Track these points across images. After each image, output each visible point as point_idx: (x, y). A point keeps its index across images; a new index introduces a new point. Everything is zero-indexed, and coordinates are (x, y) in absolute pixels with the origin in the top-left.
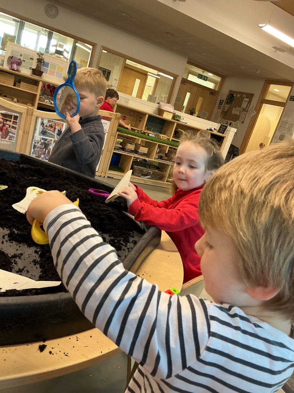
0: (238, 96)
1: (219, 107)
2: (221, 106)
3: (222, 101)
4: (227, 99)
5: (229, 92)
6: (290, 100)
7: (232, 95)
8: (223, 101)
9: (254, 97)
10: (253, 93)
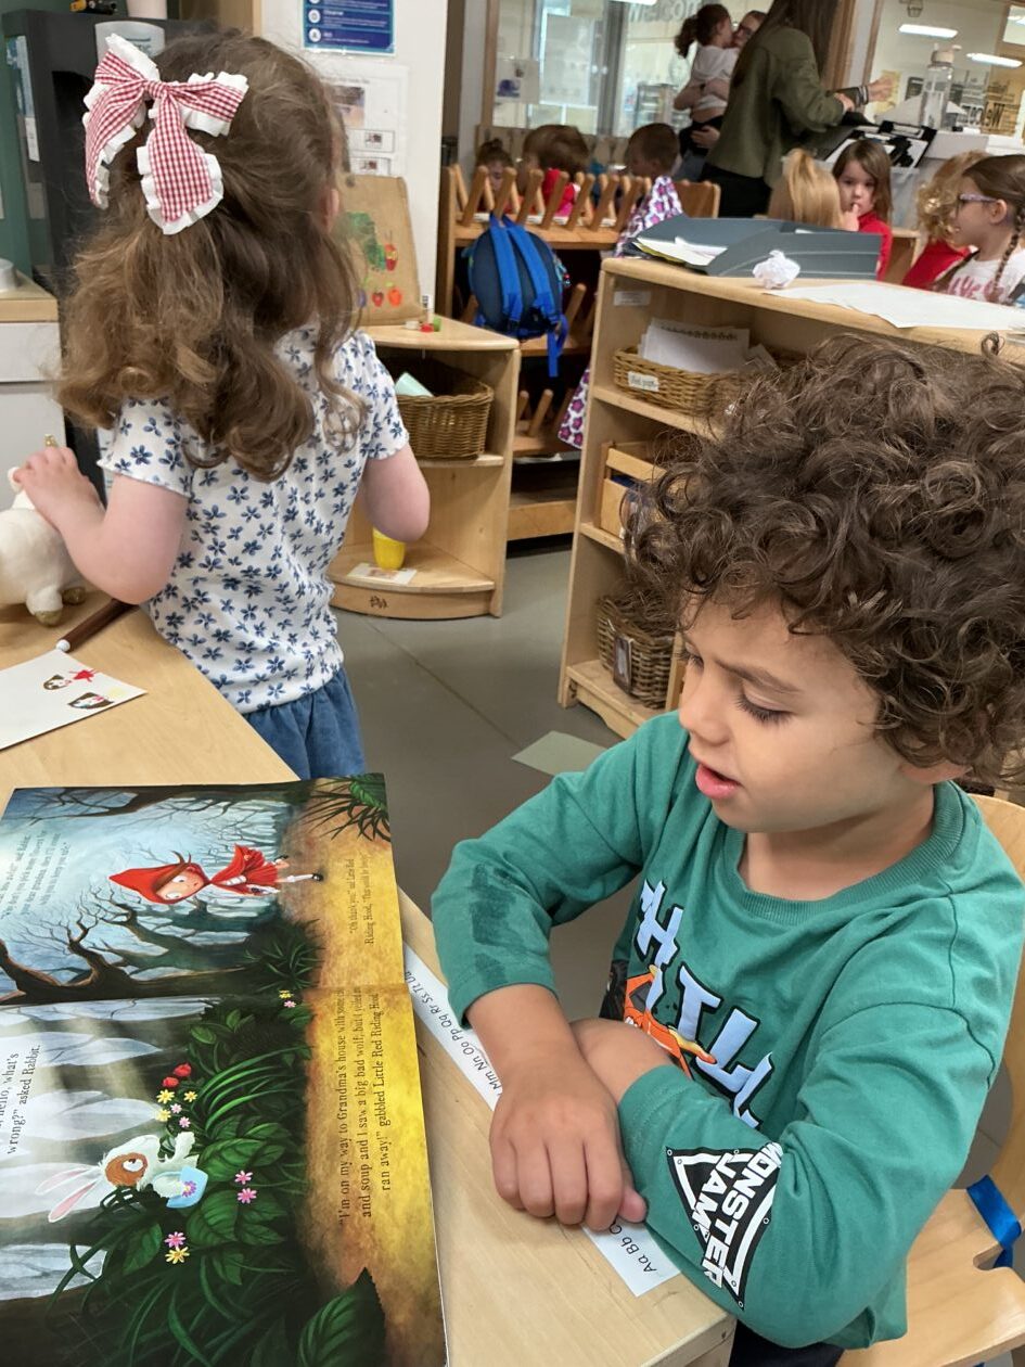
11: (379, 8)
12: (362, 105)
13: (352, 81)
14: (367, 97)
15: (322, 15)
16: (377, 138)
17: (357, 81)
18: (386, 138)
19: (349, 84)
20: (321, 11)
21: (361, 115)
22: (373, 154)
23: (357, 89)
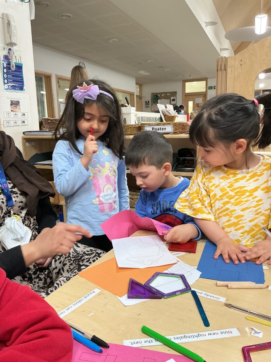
0: (163, 95)
1: (146, 106)
2: (149, 105)
3: (147, 102)
4: (152, 100)
5: (152, 95)
6: (209, 89)
7: (157, 96)
8: (149, 102)
9: (177, 93)
10: (175, 91)
11: (21, 79)
12: (20, 106)
13: (17, 99)
14: (20, 103)
15: (8, 81)
16: (24, 115)
17: (18, 99)
18: (26, 114)
19: (16, 100)
20: (7, 80)
21: (20, 109)
22: (24, 119)
23: (18, 101)
